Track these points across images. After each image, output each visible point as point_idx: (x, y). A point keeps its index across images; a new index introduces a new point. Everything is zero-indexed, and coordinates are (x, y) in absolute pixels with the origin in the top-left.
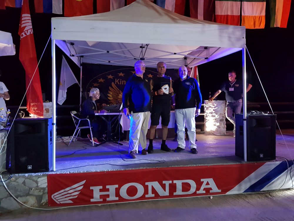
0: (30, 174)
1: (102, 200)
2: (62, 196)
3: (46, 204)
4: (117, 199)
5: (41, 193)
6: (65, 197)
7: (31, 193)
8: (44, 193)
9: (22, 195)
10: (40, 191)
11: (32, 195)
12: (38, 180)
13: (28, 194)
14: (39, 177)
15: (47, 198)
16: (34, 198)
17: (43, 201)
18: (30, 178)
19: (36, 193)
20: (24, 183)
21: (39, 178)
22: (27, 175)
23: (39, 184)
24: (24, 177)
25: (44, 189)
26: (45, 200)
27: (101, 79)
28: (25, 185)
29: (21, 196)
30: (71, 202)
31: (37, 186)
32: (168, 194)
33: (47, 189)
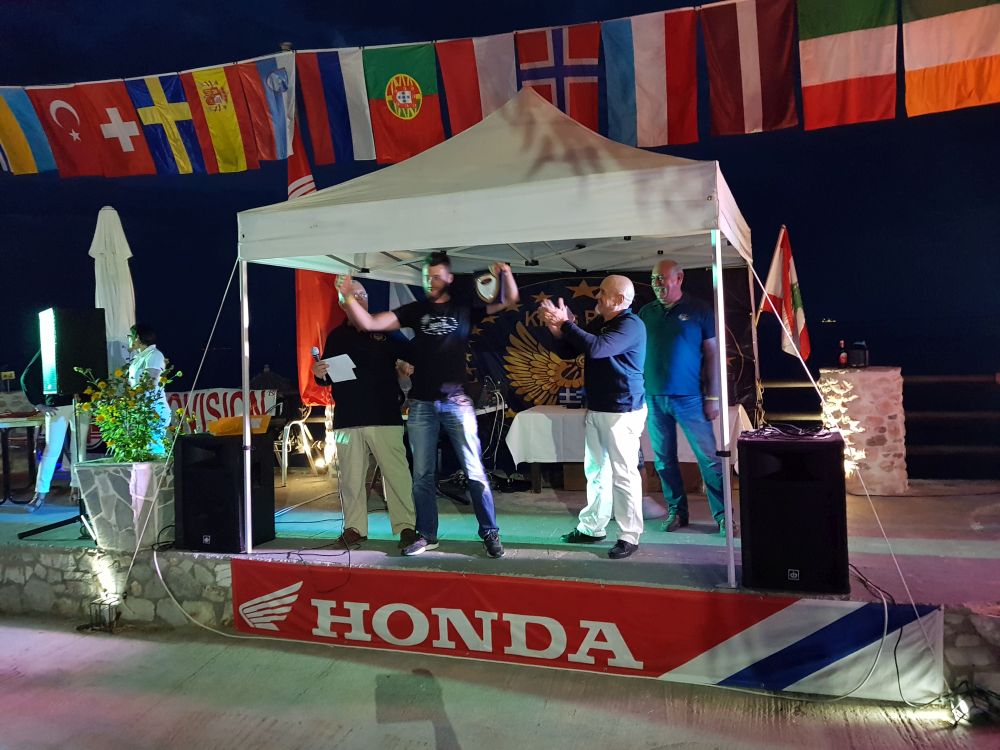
0: (202, 554)
1: (334, 635)
2: (259, 610)
3: (230, 625)
4: (368, 637)
5: (222, 599)
6: (265, 616)
7: (204, 595)
8: (226, 600)
9: (189, 596)
10: (219, 594)
11: (207, 600)
12: (216, 569)
13: (199, 598)
14: (217, 562)
15: (231, 611)
16: (211, 607)
17: (225, 617)
18: (202, 562)
19: (213, 596)
20: (192, 571)
21: (217, 564)
22: (196, 555)
23: (218, 579)
24: (192, 557)
25: (225, 589)
26: (228, 615)
28: (194, 575)
29: (188, 600)
30: (274, 627)
31: (215, 583)
32: (489, 648)
33: (231, 590)
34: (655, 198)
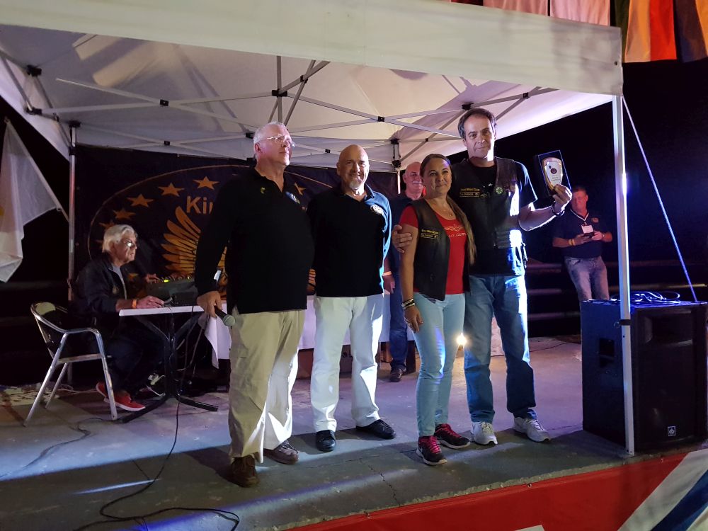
27: (141, 197)
34: (573, 51)
